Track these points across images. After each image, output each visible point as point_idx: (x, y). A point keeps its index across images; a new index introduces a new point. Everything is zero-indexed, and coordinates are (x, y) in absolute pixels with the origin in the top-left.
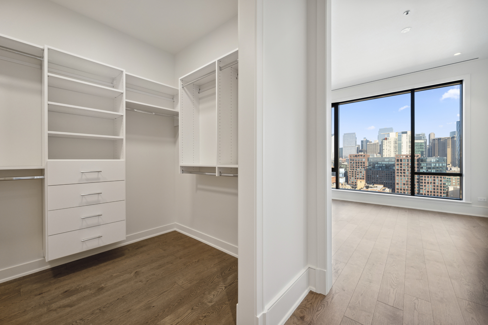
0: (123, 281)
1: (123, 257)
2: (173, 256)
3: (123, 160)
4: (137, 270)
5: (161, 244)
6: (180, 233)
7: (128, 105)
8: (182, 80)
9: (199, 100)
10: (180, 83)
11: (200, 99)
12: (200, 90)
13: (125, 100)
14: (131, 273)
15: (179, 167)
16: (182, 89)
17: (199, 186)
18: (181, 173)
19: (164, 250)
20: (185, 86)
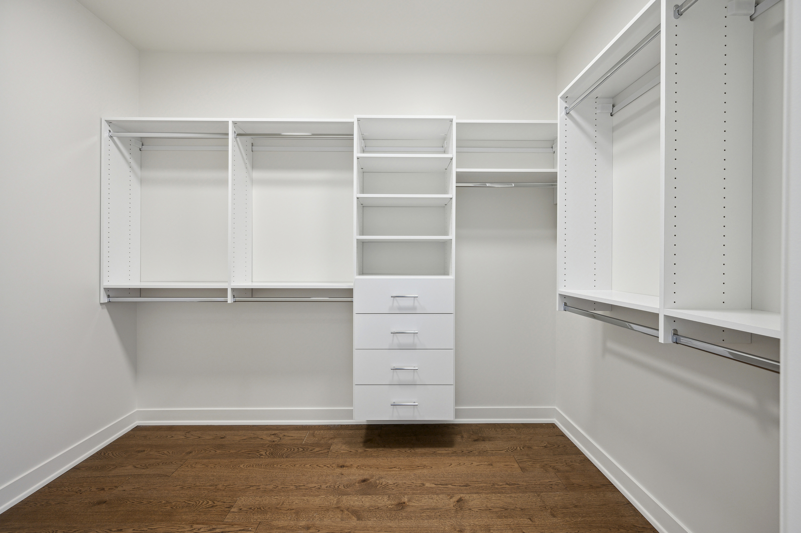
0: (434, 509)
1: (450, 450)
2: (539, 495)
3: (452, 277)
4: (462, 495)
5: (519, 448)
6: (563, 435)
7: (460, 177)
8: (565, 98)
9: (613, 133)
10: (561, 105)
11: (614, 129)
12: (613, 106)
13: (454, 170)
14: (451, 498)
15: (558, 295)
16: (566, 117)
17: (611, 345)
18: (563, 309)
19: (522, 469)
20: (573, 108)
